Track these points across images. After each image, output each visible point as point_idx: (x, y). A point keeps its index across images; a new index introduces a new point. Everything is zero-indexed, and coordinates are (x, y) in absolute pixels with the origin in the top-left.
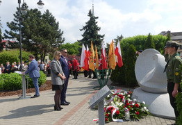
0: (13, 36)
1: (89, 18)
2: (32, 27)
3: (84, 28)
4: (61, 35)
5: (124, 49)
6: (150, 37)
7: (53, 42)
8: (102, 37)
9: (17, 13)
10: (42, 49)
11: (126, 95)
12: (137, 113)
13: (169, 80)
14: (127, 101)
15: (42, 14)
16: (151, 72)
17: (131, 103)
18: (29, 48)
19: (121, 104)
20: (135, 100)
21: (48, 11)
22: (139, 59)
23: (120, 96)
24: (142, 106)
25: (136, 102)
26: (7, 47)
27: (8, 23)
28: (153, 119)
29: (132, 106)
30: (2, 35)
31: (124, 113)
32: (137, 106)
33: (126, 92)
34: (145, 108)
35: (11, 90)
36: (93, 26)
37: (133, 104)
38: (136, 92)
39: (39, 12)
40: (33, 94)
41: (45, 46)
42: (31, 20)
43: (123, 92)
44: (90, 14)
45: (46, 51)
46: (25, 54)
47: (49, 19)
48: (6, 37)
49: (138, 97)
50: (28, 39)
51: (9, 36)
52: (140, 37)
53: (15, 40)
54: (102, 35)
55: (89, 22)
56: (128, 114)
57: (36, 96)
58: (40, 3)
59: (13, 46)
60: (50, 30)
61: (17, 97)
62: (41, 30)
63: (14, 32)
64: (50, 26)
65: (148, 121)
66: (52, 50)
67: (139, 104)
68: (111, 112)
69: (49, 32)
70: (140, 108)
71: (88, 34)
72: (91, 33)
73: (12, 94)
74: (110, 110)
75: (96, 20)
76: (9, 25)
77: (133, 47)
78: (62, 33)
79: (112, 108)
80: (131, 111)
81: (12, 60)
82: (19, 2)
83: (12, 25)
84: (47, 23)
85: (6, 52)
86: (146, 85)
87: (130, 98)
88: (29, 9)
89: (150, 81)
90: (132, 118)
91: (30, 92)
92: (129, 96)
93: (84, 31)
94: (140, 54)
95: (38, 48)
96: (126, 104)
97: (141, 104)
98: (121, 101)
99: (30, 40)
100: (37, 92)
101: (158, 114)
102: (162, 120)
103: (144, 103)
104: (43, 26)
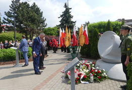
1: (65, 9)
2: (23, 15)
3: (61, 16)
4: (44, 21)
5: (90, 31)
6: (109, 23)
7: (39, 26)
8: (74, 22)
9: (12, 5)
10: (30, 31)
11: (91, 65)
12: (99, 77)
14: (91, 69)
15: (30, 6)
17: (94, 70)
18: (21, 30)
19: (88, 71)
20: (97, 68)
21: (34, 3)
22: (101, 39)
23: (87, 65)
24: (103, 72)
25: (98, 70)
26: (5, 30)
27: (5, 12)
28: (110, 81)
29: (95, 72)
30: (2, 21)
31: (89, 77)
32: (99, 72)
33: (91, 63)
34: (105, 74)
35: (8, 61)
36: (67, 15)
37: (96, 71)
39: (28, 4)
40: (24, 64)
41: (33, 29)
42: (22, 10)
43: (89, 63)
44: (66, 6)
45: (33, 33)
46: (18, 35)
47: (36, 10)
48: (4, 22)
49: (100, 66)
50: (20, 24)
51: (7, 22)
52: (102, 23)
53: (11, 25)
55: (64, 12)
56: (92, 78)
59: (9, 29)
60: (36, 17)
61: (12, 65)
62: (29, 17)
63: (10, 19)
64: (36, 15)
65: (107, 83)
66: (38, 32)
67: (100, 71)
68: (80, 77)
69: (35, 19)
70: (101, 73)
71: (64, 20)
72: (66, 20)
73: (9, 64)
74: (80, 75)
75: (70, 11)
76: (6, 14)
77: (97, 30)
78: (45, 20)
80: (95, 76)
81: (9, 39)
83: (8, 14)
84: (34, 13)
85: (4, 33)
87: (94, 66)
88: (21, 2)
89: (109, 55)
90: (95, 81)
91: (22, 62)
93: (61, 19)
94: (101, 35)
95: (28, 30)
96: (91, 71)
97: (102, 71)
98: (87, 69)
99: (22, 25)
100: (26, 62)
101: (114, 78)
102: (117, 82)
103: (104, 70)
104: (31, 14)
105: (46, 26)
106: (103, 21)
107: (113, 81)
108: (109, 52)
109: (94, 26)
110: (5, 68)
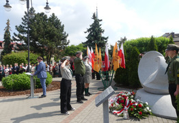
0: (21, 38)
2: (38, 30)
3: (89, 30)
4: (66, 37)
5: (127, 51)
6: (152, 39)
7: (59, 44)
8: (106, 39)
9: (25, 17)
10: (48, 51)
11: (130, 96)
12: (140, 113)
13: (170, 82)
14: (130, 102)
15: (48, 18)
16: (154, 74)
17: (134, 103)
18: (36, 50)
20: (138, 100)
21: (53, 14)
22: (142, 61)
24: (145, 106)
25: (139, 103)
26: (16, 49)
28: (155, 118)
29: (135, 106)
30: (11, 38)
32: (140, 106)
33: (129, 93)
34: (148, 108)
35: (20, 90)
36: (97, 29)
37: (136, 104)
38: (139, 93)
39: (46, 16)
40: (40, 94)
41: (51, 48)
42: (38, 24)
43: (127, 93)
44: (94, 17)
45: (51, 53)
46: (32, 55)
47: (54, 22)
48: (15, 39)
49: (141, 98)
50: (34, 41)
51: (18, 38)
52: (143, 40)
53: (23, 42)
54: (106, 37)
55: (93, 25)
57: (44, 96)
58: (47, 8)
59: (20, 48)
60: (55, 32)
61: (25, 96)
62: (47, 33)
63: (22, 35)
64: (55, 29)
65: (151, 121)
66: (57, 52)
67: (142, 105)
69: (55, 35)
70: (143, 108)
71: (92, 36)
72: (95, 36)
73: (21, 94)
75: (100, 23)
76: (17, 28)
77: (136, 49)
78: (67, 35)
81: (20, 61)
82: (28, 7)
84: (53, 26)
85: (14, 54)
86: (149, 86)
87: (133, 98)
88: (36, 13)
89: (152, 82)
90: (135, 118)
91: (37, 92)
92: (132, 96)
95: (45, 50)
97: (144, 104)
99: (37, 42)
100: (44, 92)
102: (165, 120)
103: (147, 103)
104: (49, 28)
105: (68, 44)
106: (144, 37)
107: (160, 118)
108: (153, 79)
109: (133, 44)
110: (16, 99)
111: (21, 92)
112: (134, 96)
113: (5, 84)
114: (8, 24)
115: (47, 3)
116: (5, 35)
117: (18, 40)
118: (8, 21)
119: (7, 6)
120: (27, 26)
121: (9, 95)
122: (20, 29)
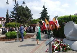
0: (13, 16)
2: (20, 13)
3: (41, 13)
4: (31, 16)
6: (70, 16)
7: (29, 19)
8: (49, 16)
9: (14, 7)
10: (24, 22)
11: (60, 41)
14: (60, 44)
16: (71, 31)
17: (62, 44)
18: (19, 21)
19: (58, 45)
20: (64, 43)
21: (26, 6)
22: (65, 26)
23: (58, 41)
24: (67, 46)
25: (65, 44)
29: (63, 46)
30: (9, 16)
31: (59, 49)
33: (60, 40)
34: (69, 47)
36: (45, 12)
37: (63, 45)
38: (64, 40)
39: (23, 7)
40: (21, 40)
41: (26, 20)
42: (20, 10)
44: (44, 7)
47: (27, 10)
48: (10, 17)
49: (65, 42)
50: (18, 18)
51: (11, 17)
55: (43, 10)
56: (61, 49)
57: (22, 41)
58: (24, 3)
60: (27, 14)
61: (15, 41)
62: (24, 14)
66: (28, 22)
67: (66, 45)
68: (54, 48)
70: (66, 47)
71: (43, 15)
72: (44, 15)
75: (46, 9)
76: (11, 12)
77: (63, 21)
78: (32, 15)
79: (54, 46)
80: (63, 48)
82: (16, 3)
84: (26, 11)
86: (69, 37)
88: (19, 6)
89: (71, 35)
90: (63, 51)
92: (61, 41)
93: (41, 14)
94: (66, 23)
96: (60, 45)
98: (58, 44)
99: (19, 18)
103: (68, 44)
104: (25, 12)
105: (32, 19)
108: (71, 34)
110: (11, 42)
111: (13, 39)
112: (62, 41)
113: (6, 35)
114: (8, 10)
115: (24, 1)
116: (6, 15)
117: (12, 17)
118: (8, 9)
119: (7, 3)
120: (15, 11)
121: (8, 40)
122: (13, 13)
